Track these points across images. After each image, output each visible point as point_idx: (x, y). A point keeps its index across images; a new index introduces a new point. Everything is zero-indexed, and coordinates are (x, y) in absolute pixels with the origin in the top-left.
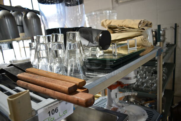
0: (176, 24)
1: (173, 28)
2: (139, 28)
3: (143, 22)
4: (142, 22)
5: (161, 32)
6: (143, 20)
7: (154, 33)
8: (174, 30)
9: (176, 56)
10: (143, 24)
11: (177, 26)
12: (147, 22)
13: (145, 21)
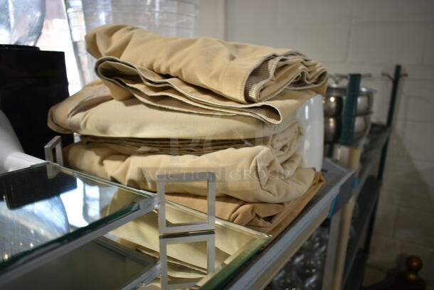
0: (398, 68)
1: (390, 77)
2: (249, 100)
3: (278, 69)
4: (272, 65)
5: (359, 100)
6: (281, 52)
7: (332, 99)
8: (390, 85)
9: (388, 159)
10: (278, 81)
11: (402, 72)
12: (302, 67)
13: (291, 59)
